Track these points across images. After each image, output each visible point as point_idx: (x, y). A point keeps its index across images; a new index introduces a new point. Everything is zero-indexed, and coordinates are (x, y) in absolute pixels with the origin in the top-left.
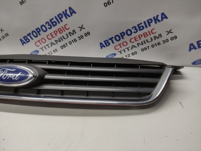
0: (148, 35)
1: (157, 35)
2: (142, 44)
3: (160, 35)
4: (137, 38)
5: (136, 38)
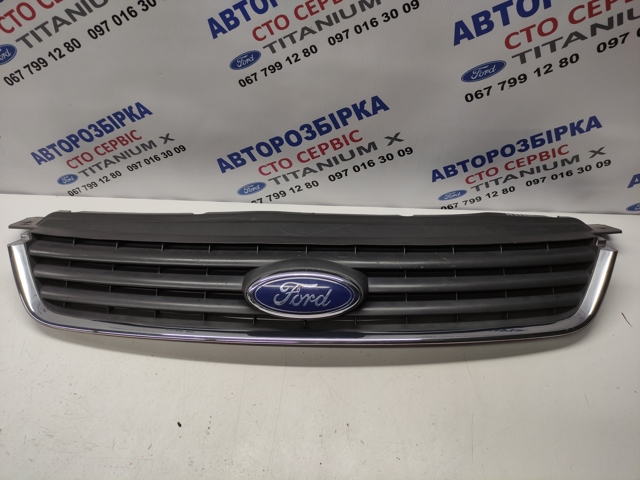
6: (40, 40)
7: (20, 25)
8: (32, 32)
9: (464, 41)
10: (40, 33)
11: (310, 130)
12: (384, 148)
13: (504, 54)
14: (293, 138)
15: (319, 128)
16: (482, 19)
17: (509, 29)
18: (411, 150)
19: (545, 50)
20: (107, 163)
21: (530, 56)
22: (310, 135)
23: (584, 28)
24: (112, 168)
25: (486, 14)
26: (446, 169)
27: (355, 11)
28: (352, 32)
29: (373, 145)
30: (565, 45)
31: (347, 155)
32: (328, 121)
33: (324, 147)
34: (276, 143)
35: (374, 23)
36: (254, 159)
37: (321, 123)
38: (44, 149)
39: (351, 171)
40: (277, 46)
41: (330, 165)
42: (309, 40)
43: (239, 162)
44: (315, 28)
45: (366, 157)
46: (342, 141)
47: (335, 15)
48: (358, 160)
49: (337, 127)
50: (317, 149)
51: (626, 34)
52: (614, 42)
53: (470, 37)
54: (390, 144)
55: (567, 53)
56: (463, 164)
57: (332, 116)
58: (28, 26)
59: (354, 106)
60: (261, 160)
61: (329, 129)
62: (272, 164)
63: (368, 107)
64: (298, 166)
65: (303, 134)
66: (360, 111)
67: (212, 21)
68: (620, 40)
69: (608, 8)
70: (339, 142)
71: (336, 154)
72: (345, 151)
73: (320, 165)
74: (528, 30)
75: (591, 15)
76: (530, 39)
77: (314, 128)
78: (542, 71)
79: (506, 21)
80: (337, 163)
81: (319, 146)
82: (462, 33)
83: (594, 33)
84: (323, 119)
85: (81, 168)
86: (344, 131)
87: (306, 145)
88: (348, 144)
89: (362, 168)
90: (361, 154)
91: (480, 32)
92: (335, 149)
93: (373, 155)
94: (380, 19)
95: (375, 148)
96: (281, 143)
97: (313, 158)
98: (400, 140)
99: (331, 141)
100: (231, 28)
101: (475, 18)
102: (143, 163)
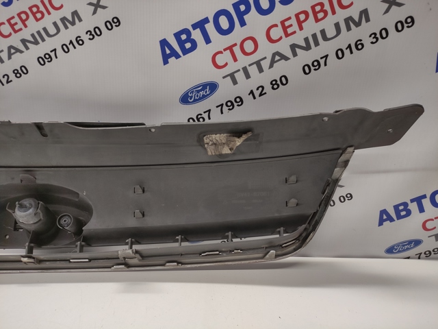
0: (326, 13)
1: (354, 13)
2: (308, 48)
3: (365, 14)
4: (291, 26)
5: (287, 24)
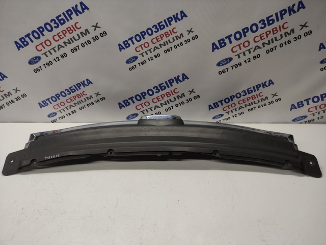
6: (51, 54)
7: (45, 48)
8: (49, 51)
9: (216, 50)
10: (52, 51)
11: (157, 89)
12: (188, 96)
13: (231, 55)
14: (150, 92)
15: (161, 87)
16: (222, 42)
17: (232, 45)
18: (199, 96)
19: (247, 53)
20: (71, 106)
21: (242, 55)
22: (157, 91)
23: (260, 44)
24: (73, 109)
25: (223, 40)
26: (214, 104)
27: (174, 40)
28: (173, 48)
29: (183, 95)
30: (254, 51)
31: (173, 100)
32: (165, 84)
33: (163, 96)
34: (143, 95)
35: (181, 44)
36: (134, 102)
37: (162, 86)
38: (44, 101)
39: (174, 107)
40: (144, 54)
41: (166, 104)
42: (157, 51)
43: (127, 104)
44: (159, 47)
45: (181, 100)
46: (171, 93)
47: (166, 41)
48: (178, 102)
49: (168, 87)
50: (160, 97)
51: (276, 46)
52: (272, 50)
53: (218, 49)
54: (190, 94)
55: (255, 54)
56: (221, 101)
57: (166, 82)
58: (48, 48)
59: (175, 78)
60: (137, 103)
61: (165, 88)
62: (141, 105)
63: (181, 78)
64: (152, 105)
65: (155, 90)
66: (177, 80)
67: (120, 45)
68: (274, 49)
69: (267, 37)
70: (169, 94)
71: (168, 99)
72: (172, 98)
73: (161, 104)
74: (239, 45)
75: (262, 39)
76: (240, 49)
77: (159, 88)
78: (247, 61)
79: (231, 42)
80: (169, 103)
81: (161, 96)
82: (215, 47)
83: (264, 46)
84: (163, 83)
85: (59, 109)
86: (171, 88)
87: (156, 95)
88: (173, 94)
89: (179, 105)
90: (179, 99)
91: (221, 47)
92: (168, 97)
93: (184, 99)
94: (184, 43)
95: (184, 96)
96: (146, 95)
97: (159, 101)
98: (194, 92)
99: (166, 93)
100: (127, 47)
101: (219, 41)
102: (86, 106)
